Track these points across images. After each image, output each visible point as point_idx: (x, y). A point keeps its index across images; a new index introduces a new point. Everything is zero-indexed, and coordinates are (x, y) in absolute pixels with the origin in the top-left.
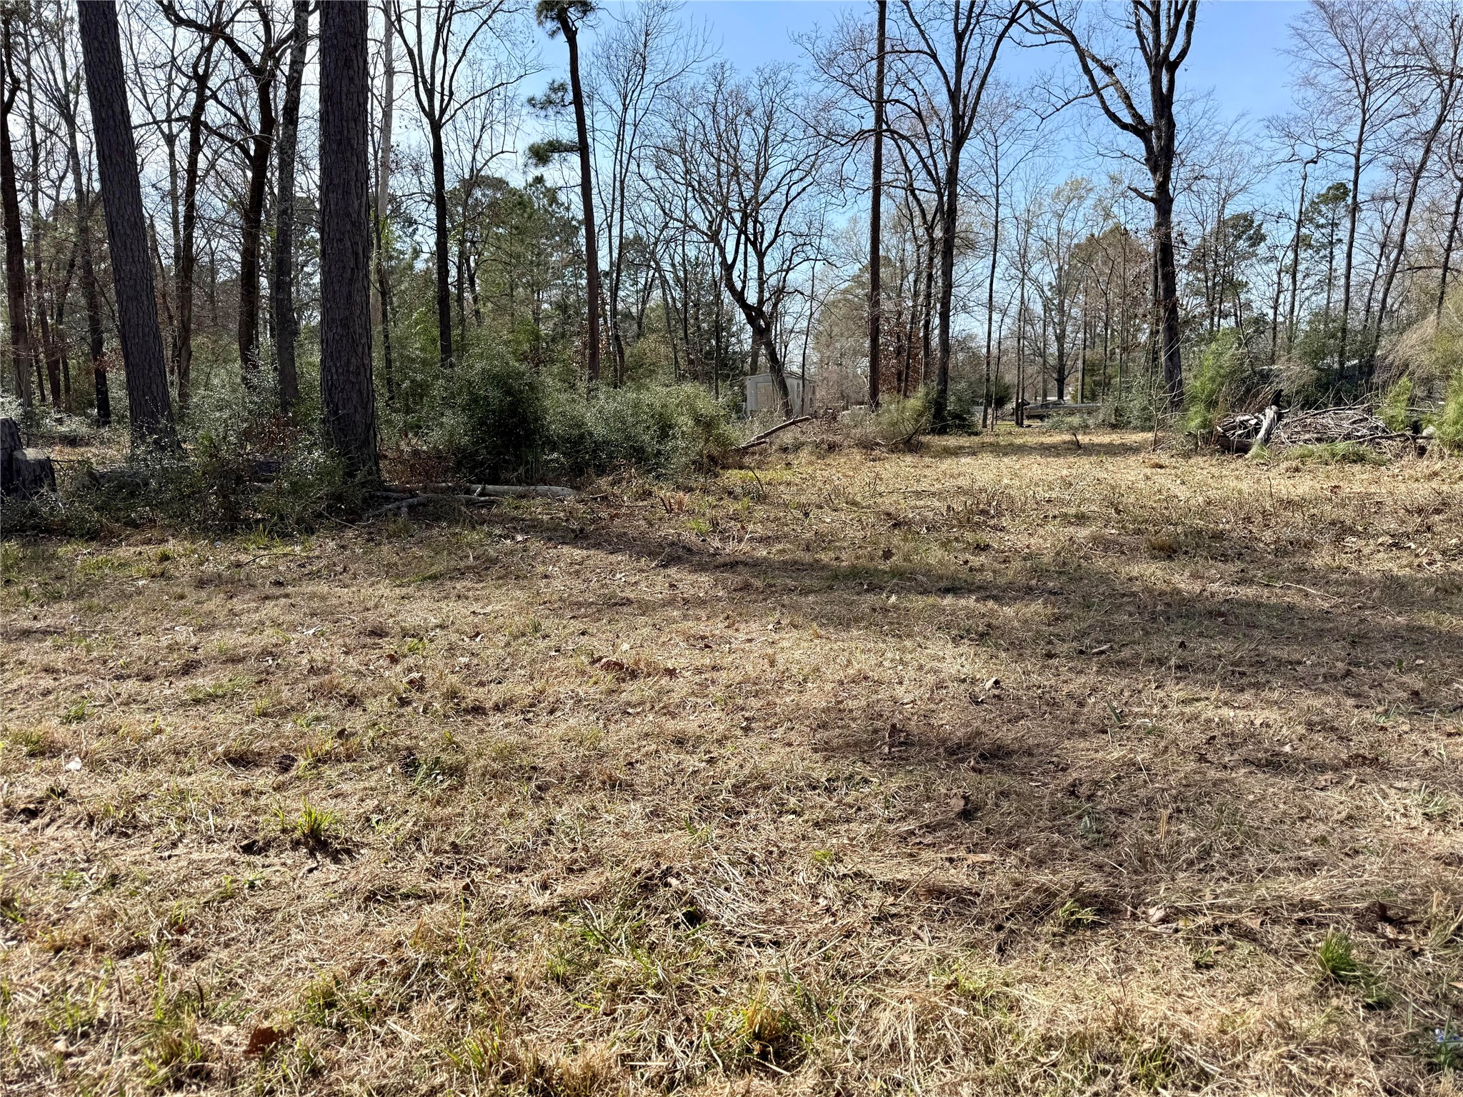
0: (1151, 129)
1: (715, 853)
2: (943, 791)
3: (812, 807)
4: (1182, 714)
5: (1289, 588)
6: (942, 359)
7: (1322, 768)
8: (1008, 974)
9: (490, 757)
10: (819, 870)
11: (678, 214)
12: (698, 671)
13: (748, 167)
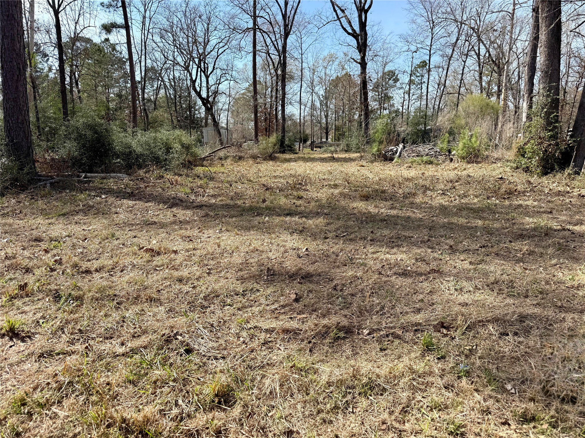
0: (358, 35)
1: (197, 324)
2: (288, 292)
3: (237, 302)
4: (373, 257)
5: (408, 210)
6: (282, 123)
7: (421, 274)
8: (314, 360)
9: (95, 292)
10: (240, 327)
11: (171, 58)
12: (187, 251)
13: (201, 40)
